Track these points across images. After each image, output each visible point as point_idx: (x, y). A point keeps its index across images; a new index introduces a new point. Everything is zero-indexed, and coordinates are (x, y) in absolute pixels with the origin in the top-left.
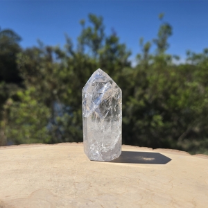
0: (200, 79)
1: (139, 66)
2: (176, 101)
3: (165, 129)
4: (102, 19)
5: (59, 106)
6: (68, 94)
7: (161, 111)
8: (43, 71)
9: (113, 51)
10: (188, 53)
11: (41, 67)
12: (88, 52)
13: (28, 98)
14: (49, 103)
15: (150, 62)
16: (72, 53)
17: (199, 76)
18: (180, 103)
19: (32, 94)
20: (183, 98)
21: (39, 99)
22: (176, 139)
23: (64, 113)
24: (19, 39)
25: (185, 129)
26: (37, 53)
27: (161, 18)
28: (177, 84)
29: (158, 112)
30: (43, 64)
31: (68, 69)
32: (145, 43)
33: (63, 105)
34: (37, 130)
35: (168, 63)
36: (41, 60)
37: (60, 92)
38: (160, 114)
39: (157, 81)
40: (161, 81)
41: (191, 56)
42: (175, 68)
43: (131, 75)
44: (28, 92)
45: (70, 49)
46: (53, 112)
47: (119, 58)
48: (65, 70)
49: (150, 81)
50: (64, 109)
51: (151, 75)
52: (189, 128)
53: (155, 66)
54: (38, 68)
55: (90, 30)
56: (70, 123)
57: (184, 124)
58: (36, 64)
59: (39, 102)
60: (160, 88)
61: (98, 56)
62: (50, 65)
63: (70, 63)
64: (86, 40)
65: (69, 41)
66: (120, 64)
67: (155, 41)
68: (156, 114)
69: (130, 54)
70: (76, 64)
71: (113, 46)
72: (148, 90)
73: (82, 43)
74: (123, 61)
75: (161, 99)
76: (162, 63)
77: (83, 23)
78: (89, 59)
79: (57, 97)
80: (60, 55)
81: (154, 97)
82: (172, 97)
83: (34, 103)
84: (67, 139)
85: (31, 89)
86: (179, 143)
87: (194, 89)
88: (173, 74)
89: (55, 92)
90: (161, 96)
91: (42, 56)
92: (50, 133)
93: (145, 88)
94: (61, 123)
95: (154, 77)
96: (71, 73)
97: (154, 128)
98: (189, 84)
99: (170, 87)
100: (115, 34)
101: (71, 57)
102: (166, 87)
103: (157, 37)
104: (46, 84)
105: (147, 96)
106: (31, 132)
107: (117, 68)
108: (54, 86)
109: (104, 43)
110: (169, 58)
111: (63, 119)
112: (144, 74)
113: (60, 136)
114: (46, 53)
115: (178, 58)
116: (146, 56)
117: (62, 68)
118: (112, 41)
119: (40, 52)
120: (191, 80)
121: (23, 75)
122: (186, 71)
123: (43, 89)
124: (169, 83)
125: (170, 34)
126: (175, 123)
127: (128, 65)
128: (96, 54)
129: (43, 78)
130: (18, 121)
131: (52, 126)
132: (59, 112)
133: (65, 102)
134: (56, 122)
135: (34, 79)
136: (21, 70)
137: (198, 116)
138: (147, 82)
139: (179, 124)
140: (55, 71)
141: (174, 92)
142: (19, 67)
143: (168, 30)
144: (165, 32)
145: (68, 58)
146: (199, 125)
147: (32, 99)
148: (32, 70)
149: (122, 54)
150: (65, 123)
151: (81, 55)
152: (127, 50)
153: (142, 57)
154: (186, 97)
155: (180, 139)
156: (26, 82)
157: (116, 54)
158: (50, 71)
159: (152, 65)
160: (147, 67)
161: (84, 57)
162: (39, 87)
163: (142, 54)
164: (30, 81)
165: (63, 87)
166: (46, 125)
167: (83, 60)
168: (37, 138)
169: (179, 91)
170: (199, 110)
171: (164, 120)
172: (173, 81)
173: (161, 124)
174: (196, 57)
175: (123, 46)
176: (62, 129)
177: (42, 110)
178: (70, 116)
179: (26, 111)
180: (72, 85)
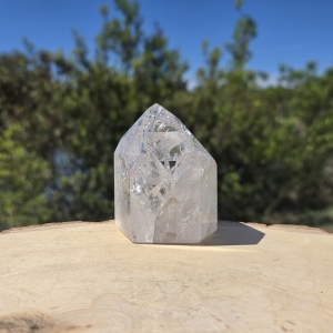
0: (301, 113)
1: (199, 89)
2: (264, 148)
3: (244, 195)
4: (137, 6)
5: (62, 158)
6: (80, 138)
7: (239, 165)
8: (34, 94)
9: (157, 62)
10: (282, 69)
11: (30, 89)
12: (114, 63)
14: (45, 152)
15: (221, 83)
16: (86, 64)
17: (299, 106)
18: (268, 153)
19: (15, 137)
20: (273, 144)
21: (28, 145)
22: (260, 211)
23: (74, 170)
25: (275, 195)
26: (22, 63)
27: (239, 8)
28: (264, 120)
29: (232, 167)
30: (35, 84)
31: (80, 93)
32: (211, 49)
33: (73, 157)
34: (26, 199)
35: (250, 85)
36: (28, 74)
37: (66, 132)
38: (236, 170)
40: (238, 115)
41: (287, 74)
42: (262, 94)
43: (189, 105)
45: (82, 57)
46: (53, 167)
47: (167, 75)
48: (75, 94)
49: (220, 115)
50: (73, 162)
51: (222, 104)
52: (282, 194)
53: (228, 91)
54: (24, 89)
55: (117, 23)
56: (84, 188)
57: (273, 187)
58: (21, 82)
59: (29, 150)
60: (236, 128)
61: (131, 72)
62: (47, 87)
63: (83, 83)
64: (110, 42)
65: (80, 43)
66: (169, 85)
67: (229, 47)
68: (230, 171)
69: (186, 68)
70: (93, 85)
71: (156, 54)
72: (216, 131)
73: (104, 47)
74: (174, 79)
75: (237, 146)
76: (240, 84)
77: (104, 12)
78: (116, 75)
79: (60, 142)
80: (65, 67)
81: (226, 142)
82: (256, 142)
83: (20, 152)
84: (79, 216)
86: (265, 218)
87: (290, 129)
88: (257, 103)
89: (58, 132)
90: (237, 139)
91: (31, 68)
92: (49, 205)
93: (210, 127)
94: (68, 188)
95: (227, 108)
96: (85, 99)
97: (225, 194)
98: (281, 120)
99: (252, 125)
100: (160, 33)
101: (85, 72)
102: (246, 125)
103: (232, 41)
104: (41, 118)
105: (214, 141)
106: (14, 203)
107: (164, 92)
108: (56, 124)
109: (141, 48)
110: (251, 77)
111: (72, 181)
112: (210, 104)
113: (67, 210)
114: (39, 62)
115: (265, 76)
116: (212, 72)
117: (68, 91)
118: (155, 44)
119: (27, 62)
120: (286, 114)
122: (277, 97)
123: (33, 128)
124: (251, 118)
125: (254, 34)
126: (260, 185)
127: (182, 86)
128: (129, 67)
129: (35, 107)
131: (53, 192)
132: (65, 168)
133: (76, 150)
134: (60, 186)
135: (18, 110)
137: (296, 174)
138: (215, 117)
139: (266, 187)
140: (56, 97)
141: (259, 135)
143: (249, 28)
144: (246, 32)
145: (79, 73)
146: (297, 187)
147: (16, 146)
149: (173, 67)
150: (77, 188)
151: (103, 70)
152: (180, 62)
153: (207, 74)
154: (279, 143)
155: (267, 211)
156: (4, 115)
157: (162, 69)
158: (47, 95)
159: (223, 87)
160: (214, 90)
161: (107, 71)
162: (27, 124)
163: (207, 68)
164: (11, 113)
165: (71, 125)
166: (42, 191)
167: (106, 78)
168: (27, 214)
169: (266, 132)
170: (298, 164)
171: (242, 182)
172: (257, 117)
173: (237, 187)
174: (295, 76)
175: (175, 54)
176: (70, 198)
177: (35, 165)
178: (85, 176)
180: (87, 122)
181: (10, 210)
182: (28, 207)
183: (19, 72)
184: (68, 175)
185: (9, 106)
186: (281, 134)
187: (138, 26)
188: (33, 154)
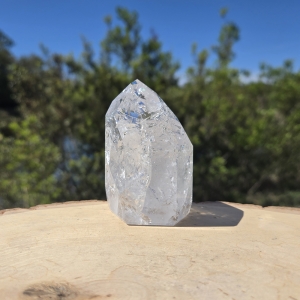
0: (279, 105)
1: (189, 85)
2: (247, 136)
3: (230, 177)
4: (136, 16)
5: (71, 144)
6: (86, 127)
7: (224, 151)
8: (49, 90)
9: (153, 63)
10: (262, 67)
11: (45, 86)
12: (116, 63)
13: (26, 132)
14: (56, 139)
15: (208, 79)
16: (92, 65)
17: (277, 99)
18: (251, 140)
19: (31, 126)
20: (255, 132)
21: (43, 133)
22: (244, 191)
23: (80, 155)
24: (10, 43)
25: (257, 177)
26: (38, 64)
27: (223, 15)
28: (246, 111)
29: (218, 152)
30: (49, 82)
31: (87, 89)
32: (199, 51)
33: (80, 143)
34: (39, 179)
35: (234, 81)
36: (43, 74)
37: (75, 122)
38: (222, 155)
39: (217, 107)
40: (223, 107)
41: (266, 71)
42: (245, 89)
43: (180, 99)
44: (25, 123)
45: (89, 59)
46: (63, 152)
47: (161, 73)
48: (82, 90)
49: (208, 107)
50: (80, 147)
51: (210, 98)
52: (263, 176)
53: (214, 86)
54: (40, 86)
55: (119, 30)
56: (89, 170)
57: (255, 170)
58: (38, 80)
59: (43, 137)
60: (222, 118)
61: (131, 71)
62: (59, 84)
63: (90, 81)
64: (113, 46)
65: (87, 47)
66: (163, 82)
67: (216, 49)
68: (216, 156)
69: (177, 67)
70: (98, 82)
71: (152, 56)
72: (204, 121)
73: (108, 50)
74: (167, 77)
75: (223, 134)
76: (225, 82)
77: (108, 21)
78: (117, 73)
79: (69, 131)
80: (74, 68)
81: (213, 130)
82: (240, 130)
83: (36, 139)
84: (84, 194)
85: (30, 118)
86: (249, 198)
87: (270, 119)
88: (240, 97)
89: (67, 122)
90: (222, 128)
91: (46, 69)
92: (58, 184)
93: (199, 117)
94: (76, 170)
95: (214, 100)
96: (91, 94)
97: (213, 176)
98: (262, 112)
99: (235, 117)
100: (155, 38)
101: (91, 71)
102: (230, 116)
103: (217, 44)
104: (53, 110)
105: (203, 130)
106: (29, 182)
108: (66, 114)
109: (139, 51)
110: (235, 74)
111: (79, 163)
112: (198, 97)
113: (74, 189)
114: (53, 64)
115: (247, 74)
116: (201, 70)
117: (77, 87)
118: (151, 48)
119: (42, 63)
120: (266, 105)
121: (18, 98)
122: (258, 92)
123: (47, 119)
124: (235, 110)
125: (237, 38)
126: (243, 168)
127: (174, 83)
128: (128, 67)
129: (48, 101)
130: (10, 167)
131: (62, 173)
132: (73, 153)
133: (83, 137)
134: (69, 168)
135: (35, 104)
136: (15, 90)
137: (276, 158)
138: (203, 109)
139: (249, 170)
140: (67, 93)
141: (243, 124)
142: (11, 86)
143: (233, 33)
144: (230, 36)
145: (86, 73)
146: (277, 171)
147: (32, 134)
148: (32, 90)
149: (166, 66)
150: (83, 170)
151: (107, 70)
152: (173, 62)
153: (196, 71)
154: (260, 131)
155: (251, 191)
156: (22, 108)
157: (157, 68)
158: (59, 92)
159: (211, 83)
160: (202, 86)
161: (110, 71)
162: (41, 115)
163: (196, 67)
164: (29, 106)
165: (78, 116)
166: (53, 172)
167: (109, 76)
168: (40, 192)
169: (249, 121)
170: (278, 150)
171: (227, 165)
172: (240, 108)
173: (224, 170)
174: (274, 73)
175: (168, 56)
176: (77, 178)
177: (48, 149)
178: (90, 159)
179: (23, 152)
180: (92, 114)
181: (25, 188)
182: (41, 186)
183: (36, 72)
184: (75, 159)
185: (28, 101)
186: (262, 123)
187: (136, 33)
188: (47, 141)
